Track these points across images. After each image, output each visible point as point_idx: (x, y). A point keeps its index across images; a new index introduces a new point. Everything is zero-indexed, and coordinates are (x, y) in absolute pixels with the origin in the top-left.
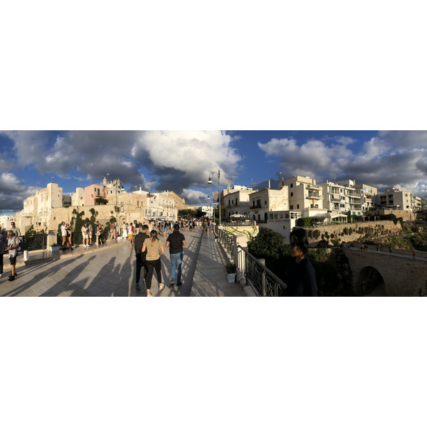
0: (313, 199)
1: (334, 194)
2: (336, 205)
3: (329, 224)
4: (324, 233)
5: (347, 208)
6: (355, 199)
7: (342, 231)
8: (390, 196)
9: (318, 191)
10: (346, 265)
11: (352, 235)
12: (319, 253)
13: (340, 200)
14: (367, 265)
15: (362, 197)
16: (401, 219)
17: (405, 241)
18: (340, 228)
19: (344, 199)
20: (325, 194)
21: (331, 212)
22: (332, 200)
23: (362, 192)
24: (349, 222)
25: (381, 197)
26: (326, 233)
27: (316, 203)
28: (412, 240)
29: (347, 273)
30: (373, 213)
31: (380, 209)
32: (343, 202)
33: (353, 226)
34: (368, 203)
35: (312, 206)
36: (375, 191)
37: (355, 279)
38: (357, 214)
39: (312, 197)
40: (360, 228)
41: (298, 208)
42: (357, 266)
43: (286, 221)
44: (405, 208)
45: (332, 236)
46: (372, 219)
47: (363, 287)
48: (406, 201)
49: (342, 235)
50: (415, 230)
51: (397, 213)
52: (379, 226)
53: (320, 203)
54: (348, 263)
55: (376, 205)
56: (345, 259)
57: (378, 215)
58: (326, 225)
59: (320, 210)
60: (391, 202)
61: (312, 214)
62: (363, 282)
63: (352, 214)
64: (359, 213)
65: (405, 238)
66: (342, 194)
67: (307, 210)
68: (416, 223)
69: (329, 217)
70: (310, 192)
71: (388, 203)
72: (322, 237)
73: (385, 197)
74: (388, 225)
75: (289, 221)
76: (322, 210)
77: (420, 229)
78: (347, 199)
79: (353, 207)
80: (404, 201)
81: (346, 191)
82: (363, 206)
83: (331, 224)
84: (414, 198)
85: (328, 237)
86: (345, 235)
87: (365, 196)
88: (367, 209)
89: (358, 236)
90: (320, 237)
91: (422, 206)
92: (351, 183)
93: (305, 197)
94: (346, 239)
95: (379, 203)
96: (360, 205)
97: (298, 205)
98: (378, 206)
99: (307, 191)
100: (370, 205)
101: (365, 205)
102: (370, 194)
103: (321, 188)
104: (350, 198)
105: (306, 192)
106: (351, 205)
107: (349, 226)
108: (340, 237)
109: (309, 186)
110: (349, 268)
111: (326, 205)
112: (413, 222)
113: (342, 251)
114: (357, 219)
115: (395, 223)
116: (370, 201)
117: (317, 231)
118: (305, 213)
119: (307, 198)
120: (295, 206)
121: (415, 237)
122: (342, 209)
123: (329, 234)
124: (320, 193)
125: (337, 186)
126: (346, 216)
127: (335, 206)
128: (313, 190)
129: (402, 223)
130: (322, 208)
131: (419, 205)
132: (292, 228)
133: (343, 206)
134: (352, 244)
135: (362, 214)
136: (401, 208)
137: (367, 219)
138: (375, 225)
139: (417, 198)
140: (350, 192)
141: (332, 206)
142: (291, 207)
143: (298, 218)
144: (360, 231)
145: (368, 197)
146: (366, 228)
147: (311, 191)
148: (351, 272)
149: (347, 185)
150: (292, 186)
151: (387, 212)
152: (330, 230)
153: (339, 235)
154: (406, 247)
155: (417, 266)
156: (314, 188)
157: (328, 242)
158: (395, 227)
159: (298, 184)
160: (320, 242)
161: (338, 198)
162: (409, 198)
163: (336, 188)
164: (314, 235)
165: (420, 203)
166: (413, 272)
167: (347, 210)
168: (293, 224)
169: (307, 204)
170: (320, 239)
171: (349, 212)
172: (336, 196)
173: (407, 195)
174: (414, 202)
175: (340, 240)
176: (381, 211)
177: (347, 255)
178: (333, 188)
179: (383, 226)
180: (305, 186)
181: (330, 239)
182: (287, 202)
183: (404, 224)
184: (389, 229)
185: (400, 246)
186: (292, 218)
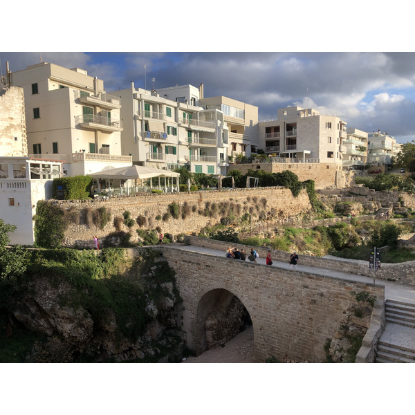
0: (95, 130)
1: (151, 121)
2: (156, 147)
3: (135, 194)
4: (120, 215)
5: (183, 156)
6: (202, 134)
7: (164, 210)
8: (290, 127)
9: (110, 109)
10: (170, 285)
11: (188, 219)
12: (104, 260)
13: (165, 136)
14: (217, 285)
15: (219, 129)
16: (309, 184)
17: (314, 236)
18: (160, 203)
19: (175, 132)
20: (127, 118)
21: (141, 164)
22: (144, 136)
23: (220, 117)
24: (182, 189)
25: (268, 130)
26: (126, 215)
27: (104, 139)
28: (332, 234)
29: (170, 303)
30: (243, 170)
31: (263, 159)
32: (171, 140)
33: (191, 198)
34: (234, 145)
35: (93, 148)
36: (252, 115)
37: (189, 316)
38: (205, 171)
39: (92, 125)
40: (207, 204)
41: (55, 151)
42: (193, 287)
43: (18, 185)
44: (323, 157)
45: (141, 221)
46: (241, 184)
47: (209, 333)
48: (328, 139)
49: (165, 218)
50: (341, 210)
51: (300, 171)
52: (255, 199)
53: (114, 141)
54: (174, 281)
55: (253, 150)
56: (166, 272)
57: (255, 174)
58: (126, 196)
59: (113, 158)
60: (291, 142)
61: (93, 167)
62: (209, 323)
63: (193, 170)
64: (211, 169)
65: (315, 229)
66: (170, 121)
67: (80, 157)
68: (349, 193)
69: (136, 177)
70: (86, 111)
71: (283, 144)
72: (116, 224)
73: (277, 129)
74: (278, 197)
75: (26, 185)
76: (118, 159)
77: (356, 208)
78: (183, 135)
79: (197, 153)
80: (323, 139)
81: (180, 113)
82: (220, 151)
83: (138, 195)
84: (350, 132)
85: (130, 224)
86: (171, 219)
87: (225, 127)
88: (230, 158)
89: (202, 222)
90: (112, 223)
91: (371, 151)
92: (194, 92)
93: (73, 124)
94: (174, 228)
95: (262, 146)
96: (215, 150)
97: (55, 145)
98: (260, 152)
99: (80, 107)
100: (239, 150)
101: (226, 149)
102: (239, 121)
103: (116, 103)
104: (190, 131)
105: (76, 111)
106: (192, 149)
107: (181, 199)
108: (160, 223)
109: (84, 95)
110: (176, 291)
111: (129, 146)
112: (341, 192)
113: (161, 255)
114: (205, 182)
115: (295, 193)
116: (238, 139)
117: (101, 211)
118: (75, 166)
119: (79, 127)
120: (47, 147)
121: (340, 227)
122: (170, 159)
123: (133, 217)
124: (115, 115)
125: (158, 99)
126: (177, 175)
127: (154, 150)
128: (95, 105)
129: (311, 193)
130: (119, 153)
131: (362, 149)
132: (34, 202)
133: (173, 150)
134: (187, 241)
135: (217, 171)
136: (313, 157)
137: (227, 184)
138: (244, 198)
139: (358, 132)
140: (191, 115)
141: (144, 150)
142: (36, 149)
143: (53, 177)
144: (209, 211)
145: (235, 129)
146: (223, 205)
147: (89, 109)
148: (179, 301)
149: (182, 99)
150: (35, 89)
151: (278, 167)
152: (136, 208)
153: (158, 218)
154: (318, 249)
155: (324, 290)
156: (98, 101)
157: (129, 235)
158: (295, 202)
159: (53, 86)
160: (111, 235)
161: (161, 130)
162: (335, 132)
163: (154, 104)
164: (95, 220)
165: (364, 144)
166: (314, 302)
167: (183, 161)
168: (38, 191)
169: (80, 141)
170: (109, 228)
171: (188, 166)
172: (156, 126)
173: (329, 125)
174: (349, 143)
175: (158, 229)
176: (262, 165)
177: (171, 264)
178: (148, 104)
179: (264, 202)
180: (73, 94)
181: (136, 227)
182: (20, 134)
183: (318, 196)
184: (280, 207)
185: (301, 246)
186: (35, 176)
